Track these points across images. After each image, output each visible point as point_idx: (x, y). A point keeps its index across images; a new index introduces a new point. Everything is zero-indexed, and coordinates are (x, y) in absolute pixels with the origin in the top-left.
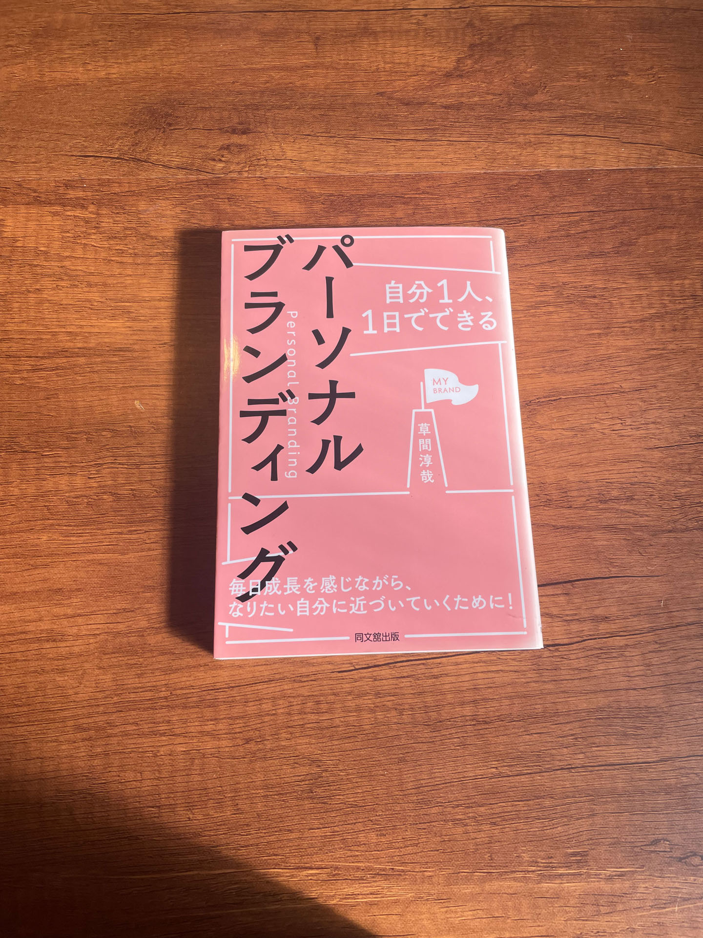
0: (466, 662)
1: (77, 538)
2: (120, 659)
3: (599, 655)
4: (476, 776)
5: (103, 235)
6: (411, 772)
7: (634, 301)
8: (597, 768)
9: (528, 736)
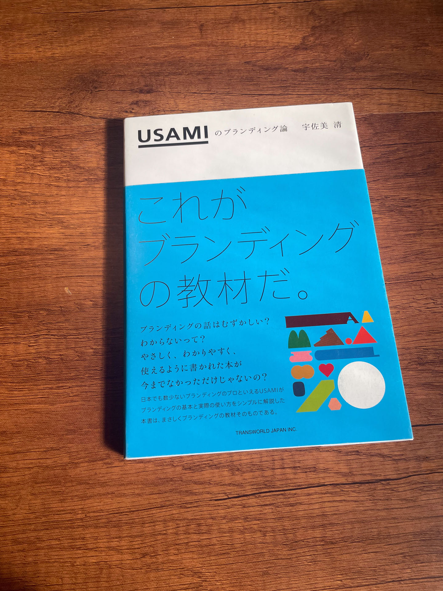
0: (316, 493)
1: (18, 392)
2: (48, 487)
3: (421, 488)
4: (325, 587)
5: (46, 167)
6: (273, 583)
7: (440, 209)
8: (421, 580)
9: (366, 555)
